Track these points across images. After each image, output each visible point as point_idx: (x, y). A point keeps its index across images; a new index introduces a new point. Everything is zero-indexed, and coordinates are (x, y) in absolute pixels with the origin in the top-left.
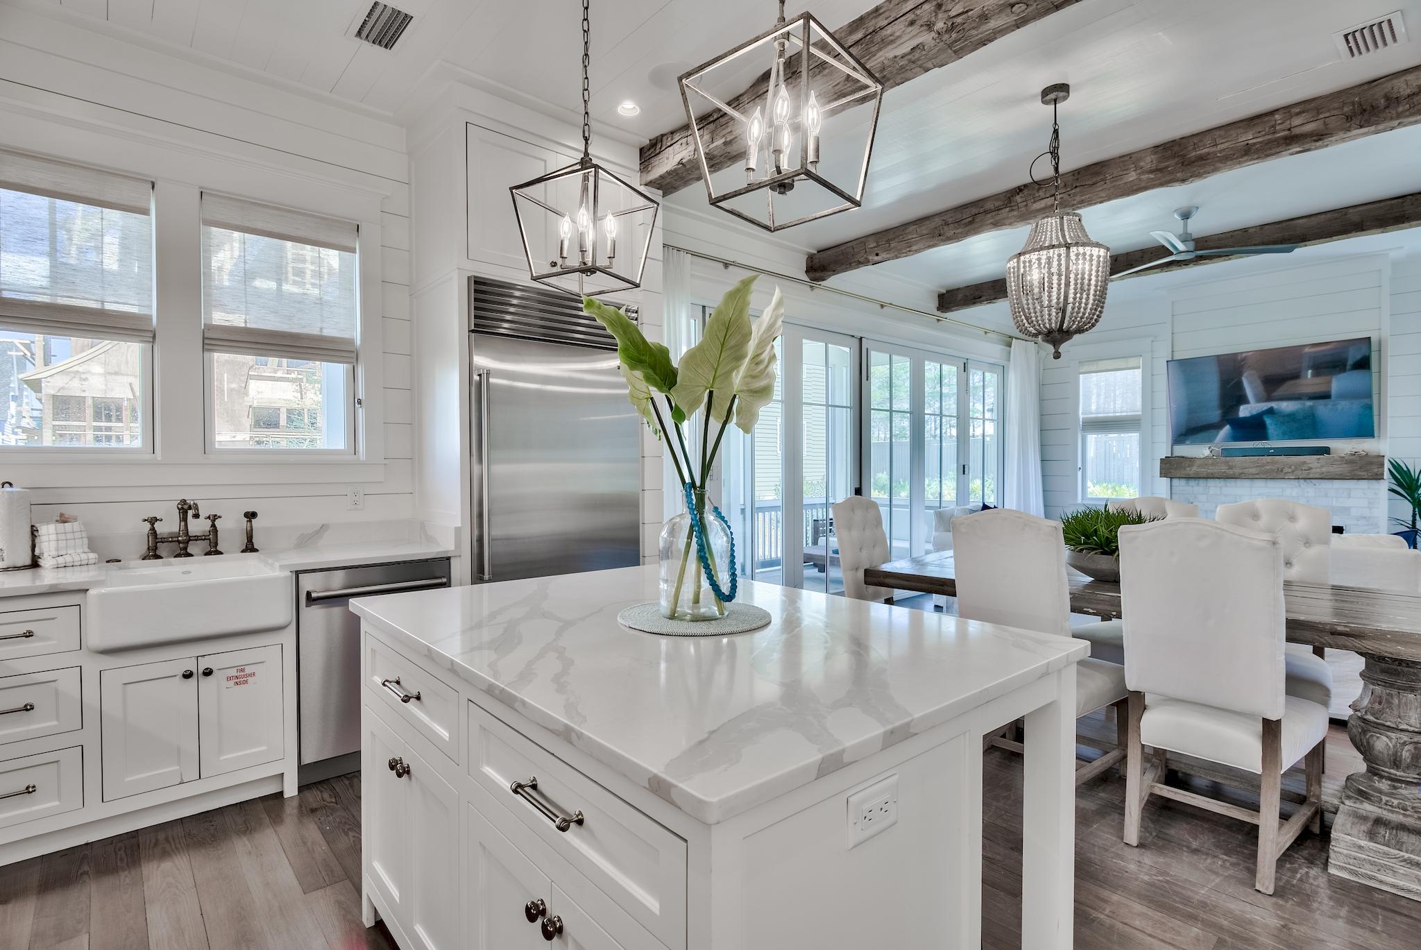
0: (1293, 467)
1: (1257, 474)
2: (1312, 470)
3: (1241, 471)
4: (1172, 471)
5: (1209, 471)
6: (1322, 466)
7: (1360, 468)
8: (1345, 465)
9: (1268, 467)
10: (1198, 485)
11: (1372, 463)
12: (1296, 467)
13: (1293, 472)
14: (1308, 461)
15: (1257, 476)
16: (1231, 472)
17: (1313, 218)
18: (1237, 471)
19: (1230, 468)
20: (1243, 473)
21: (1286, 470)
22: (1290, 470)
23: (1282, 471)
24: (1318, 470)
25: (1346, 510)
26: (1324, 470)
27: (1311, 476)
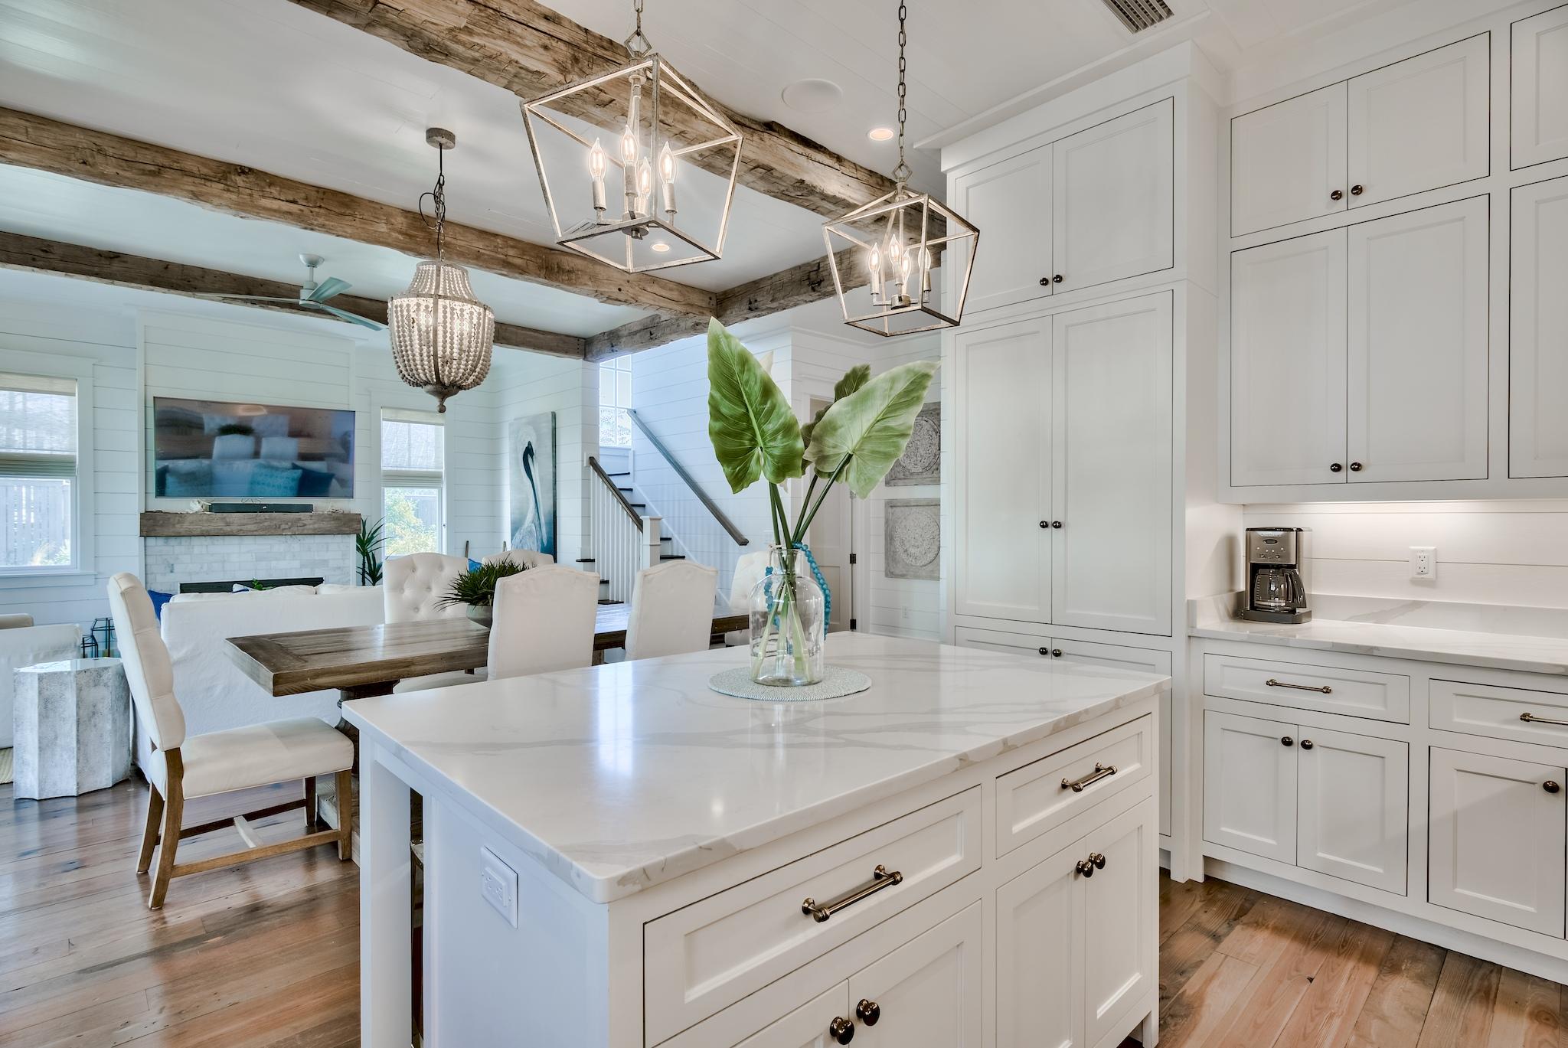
0: (290, 524)
1: (256, 531)
2: (308, 527)
3: (239, 528)
4: (157, 528)
5: (204, 528)
6: (315, 523)
7: (344, 524)
8: (333, 522)
9: (266, 524)
10: (180, 544)
11: (352, 520)
12: (292, 524)
13: (290, 528)
14: (303, 519)
15: (255, 533)
16: (228, 529)
17: (373, 303)
18: (235, 528)
19: (228, 524)
20: (241, 530)
21: (283, 526)
22: (287, 527)
23: (279, 528)
24: (311, 526)
25: (325, 562)
26: (316, 526)
27: (305, 532)
